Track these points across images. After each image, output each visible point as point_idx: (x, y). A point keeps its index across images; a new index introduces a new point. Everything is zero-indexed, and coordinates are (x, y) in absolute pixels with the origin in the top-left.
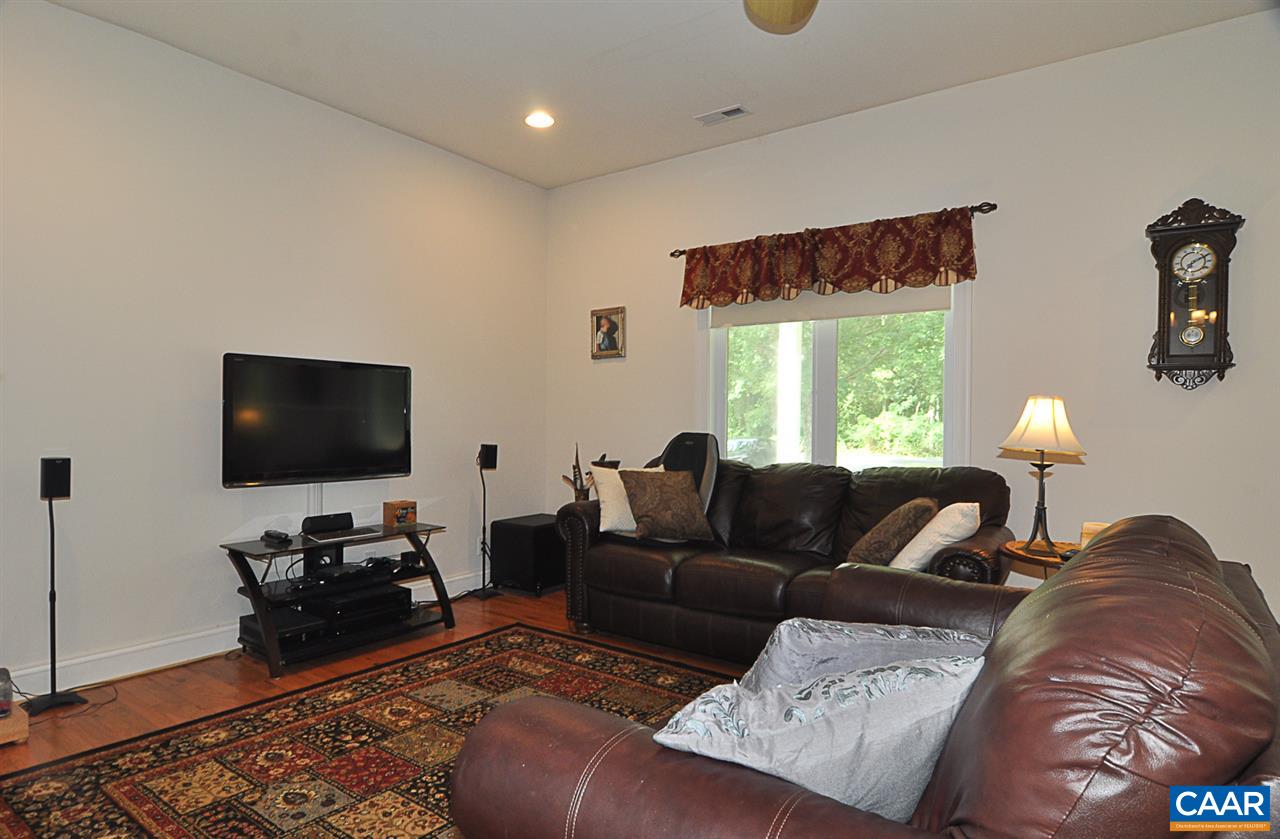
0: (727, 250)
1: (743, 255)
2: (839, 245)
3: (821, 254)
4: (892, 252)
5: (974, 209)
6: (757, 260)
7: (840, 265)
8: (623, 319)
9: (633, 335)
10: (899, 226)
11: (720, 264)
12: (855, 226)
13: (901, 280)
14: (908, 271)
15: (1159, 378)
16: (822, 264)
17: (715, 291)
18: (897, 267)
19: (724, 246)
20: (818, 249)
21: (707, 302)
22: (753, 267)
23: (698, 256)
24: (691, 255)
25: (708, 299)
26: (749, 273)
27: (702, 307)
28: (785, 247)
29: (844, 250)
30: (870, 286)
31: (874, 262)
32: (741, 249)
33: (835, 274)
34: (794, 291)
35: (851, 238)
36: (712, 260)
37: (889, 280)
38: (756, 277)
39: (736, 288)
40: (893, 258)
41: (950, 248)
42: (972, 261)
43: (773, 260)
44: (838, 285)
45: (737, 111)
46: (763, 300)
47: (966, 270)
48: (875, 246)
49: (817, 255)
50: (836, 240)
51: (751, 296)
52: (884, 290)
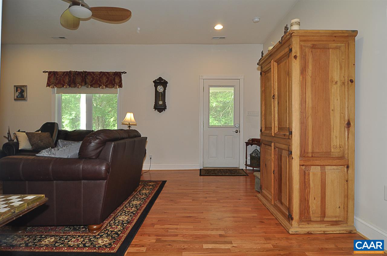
0: (61, 73)
1: (66, 75)
2: (92, 76)
3: (87, 78)
4: (104, 79)
5: (122, 73)
6: (70, 77)
7: (92, 81)
8: (26, 89)
9: (30, 93)
10: (106, 74)
11: (59, 77)
12: (95, 72)
13: (106, 86)
14: (108, 84)
15: (155, 110)
16: (87, 80)
17: (57, 84)
18: (105, 83)
19: (60, 72)
20: (86, 76)
21: (55, 87)
22: (69, 79)
23: (52, 74)
24: (50, 73)
25: (55, 86)
26: (67, 80)
27: (53, 88)
28: (78, 74)
29: (93, 78)
30: (99, 87)
31: (100, 81)
32: (65, 73)
33: (91, 83)
34: (80, 86)
35: (95, 75)
36: (56, 75)
37: (104, 86)
38: (70, 81)
39: (63, 83)
40: (105, 81)
41: (117, 80)
42: (122, 84)
43: (74, 77)
44: (91, 86)
45: (64, 38)
46: (71, 87)
47: (120, 86)
48: (100, 78)
49: (86, 78)
50: (91, 75)
51: (68, 86)
52: (103, 88)
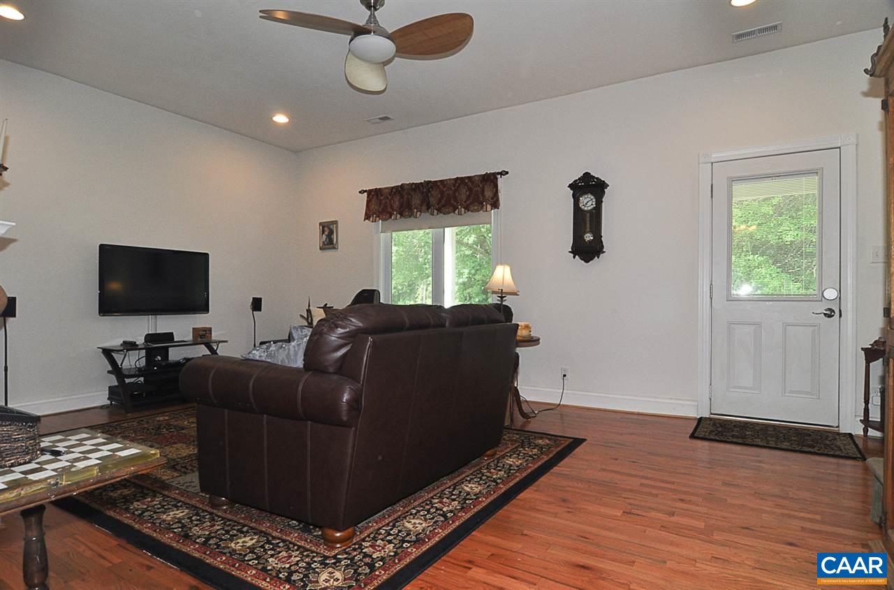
0: (387, 190)
1: (394, 194)
2: (440, 189)
3: (432, 195)
4: (464, 193)
5: (500, 174)
6: (402, 197)
7: (440, 200)
8: (337, 227)
9: (342, 236)
10: (467, 181)
11: (384, 199)
12: (446, 180)
13: (467, 209)
14: (471, 203)
15: (574, 258)
16: (432, 199)
17: (380, 213)
18: (465, 202)
19: (386, 188)
20: (430, 192)
21: (378, 219)
22: (399, 200)
23: (373, 193)
24: (370, 192)
25: (378, 217)
26: (397, 203)
27: (375, 221)
28: (415, 190)
29: (442, 193)
30: (454, 211)
31: (456, 200)
32: (394, 190)
33: (438, 204)
34: (419, 213)
35: (445, 187)
36: (379, 195)
37: (462, 209)
38: (401, 206)
39: (391, 211)
40: (464, 197)
41: (488, 194)
42: (498, 200)
43: (410, 197)
44: (439, 211)
46: (404, 218)
47: (495, 205)
48: (456, 191)
49: (430, 195)
50: (438, 187)
51: (398, 216)
52: (460, 214)
